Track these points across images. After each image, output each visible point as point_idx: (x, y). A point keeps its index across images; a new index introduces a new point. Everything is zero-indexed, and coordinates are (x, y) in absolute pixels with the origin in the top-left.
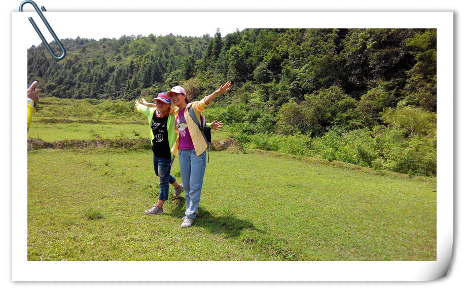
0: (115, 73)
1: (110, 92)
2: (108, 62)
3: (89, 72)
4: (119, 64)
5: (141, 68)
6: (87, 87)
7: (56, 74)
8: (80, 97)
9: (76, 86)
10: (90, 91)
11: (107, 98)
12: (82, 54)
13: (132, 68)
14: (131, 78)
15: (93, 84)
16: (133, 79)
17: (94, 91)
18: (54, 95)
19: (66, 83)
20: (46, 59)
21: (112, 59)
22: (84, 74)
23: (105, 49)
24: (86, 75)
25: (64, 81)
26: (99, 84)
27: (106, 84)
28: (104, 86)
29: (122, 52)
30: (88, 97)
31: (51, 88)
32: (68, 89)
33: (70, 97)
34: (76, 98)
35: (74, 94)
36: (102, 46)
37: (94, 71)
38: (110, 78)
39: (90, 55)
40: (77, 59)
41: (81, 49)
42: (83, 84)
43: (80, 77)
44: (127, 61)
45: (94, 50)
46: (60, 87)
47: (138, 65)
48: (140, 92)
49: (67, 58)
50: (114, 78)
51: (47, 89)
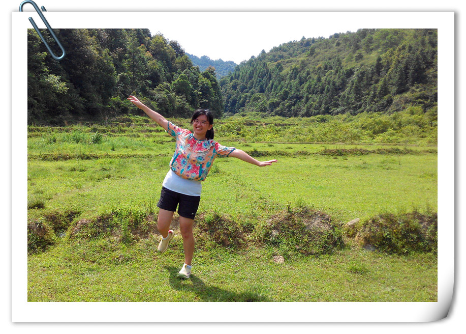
0: (354, 78)
1: (348, 104)
2: (343, 64)
3: (319, 80)
4: (359, 65)
5: (392, 66)
6: (318, 101)
7: (279, 87)
8: (308, 114)
9: (304, 100)
10: (320, 106)
11: (343, 112)
12: (311, 58)
13: (379, 67)
14: (377, 82)
15: (324, 95)
16: (381, 83)
17: (325, 105)
18: (277, 114)
19: (292, 98)
20: (268, 70)
21: (350, 60)
22: (313, 83)
23: (339, 47)
24: (316, 85)
25: (290, 96)
26: (333, 95)
27: (342, 94)
28: (339, 96)
29: (364, 47)
30: (318, 113)
31: (274, 105)
32: (294, 105)
33: (296, 115)
34: (303, 116)
35: (300, 111)
36: (335, 44)
37: (326, 78)
38: (348, 85)
39: (320, 57)
40: (304, 64)
41: (309, 52)
42: (312, 97)
43: (308, 88)
44: (372, 58)
45: (326, 50)
46: (284, 104)
47: (388, 62)
48: (392, 100)
49: (292, 66)
50: (353, 85)
51: (270, 107)
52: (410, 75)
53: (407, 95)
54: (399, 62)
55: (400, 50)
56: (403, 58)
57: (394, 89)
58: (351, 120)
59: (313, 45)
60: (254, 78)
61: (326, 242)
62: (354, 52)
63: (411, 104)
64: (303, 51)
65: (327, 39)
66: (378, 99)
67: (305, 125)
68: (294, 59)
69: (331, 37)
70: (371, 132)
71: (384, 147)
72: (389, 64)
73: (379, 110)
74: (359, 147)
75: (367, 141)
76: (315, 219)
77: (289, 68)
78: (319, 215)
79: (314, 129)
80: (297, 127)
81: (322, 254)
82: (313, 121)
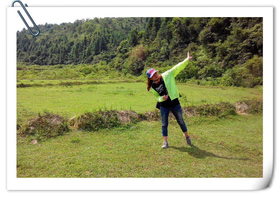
0: (74, 46)
1: (73, 59)
2: (68, 39)
3: (57, 46)
4: (76, 40)
5: (92, 42)
6: (57, 57)
7: (35, 49)
8: (52, 64)
9: (50, 56)
10: (59, 60)
11: (70, 63)
12: (51, 34)
13: (86, 42)
14: (85, 49)
15: (60, 54)
16: (87, 50)
17: (61, 59)
18: (35, 63)
19: (43, 55)
20: (28, 39)
21: (71, 37)
22: (54, 48)
23: (66, 30)
24: (55, 49)
25: (41, 54)
26: (64, 54)
27: (69, 54)
28: (68, 55)
29: (78, 31)
30: (58, 64)
31: (33, 59)
32: (44, 59)
33: (46, 64)
34: (50, 65)
35: (48, 62)
36: (63, 28)
37: (60, 46)
38: (71, 50)
39: (56, 34)
40: (48, 38)
41: (50, 31)
42: (54, 55)
43: (51, 50)
44: (82, 37)
45: (59, 31)
46: (39, 58)
47: (90, 39)
48: (93, 58)
49: (42, 38)
50: (74, 50)
51: (31, 60)
52: (100, 46)
53: (99, 56)
54: (95, 40)
55: (94, 34)
56: (96, 38)
57: (93, 53)
58: (75, 67)
59: (52, 28)
60: (20, 43)
61: (60, 130)
62: (73, 33)
63: (101, 60)
64: (47, 31)
65: (59, 25)
66: (87, 57)
67: (51, 69)
68: (43, 34)
69: (61, 24)
70: (84, 73)
71: (90, 81)
72: (90, 40)
73: (88, 63)
74: (78, 81)
75: (82, 78)
76: (54, 118)
77: (40, 39)
78: (56, 116)
79: (56, 72)
80: (46, 70)
81: (58, 136)
82: (55, 68)
